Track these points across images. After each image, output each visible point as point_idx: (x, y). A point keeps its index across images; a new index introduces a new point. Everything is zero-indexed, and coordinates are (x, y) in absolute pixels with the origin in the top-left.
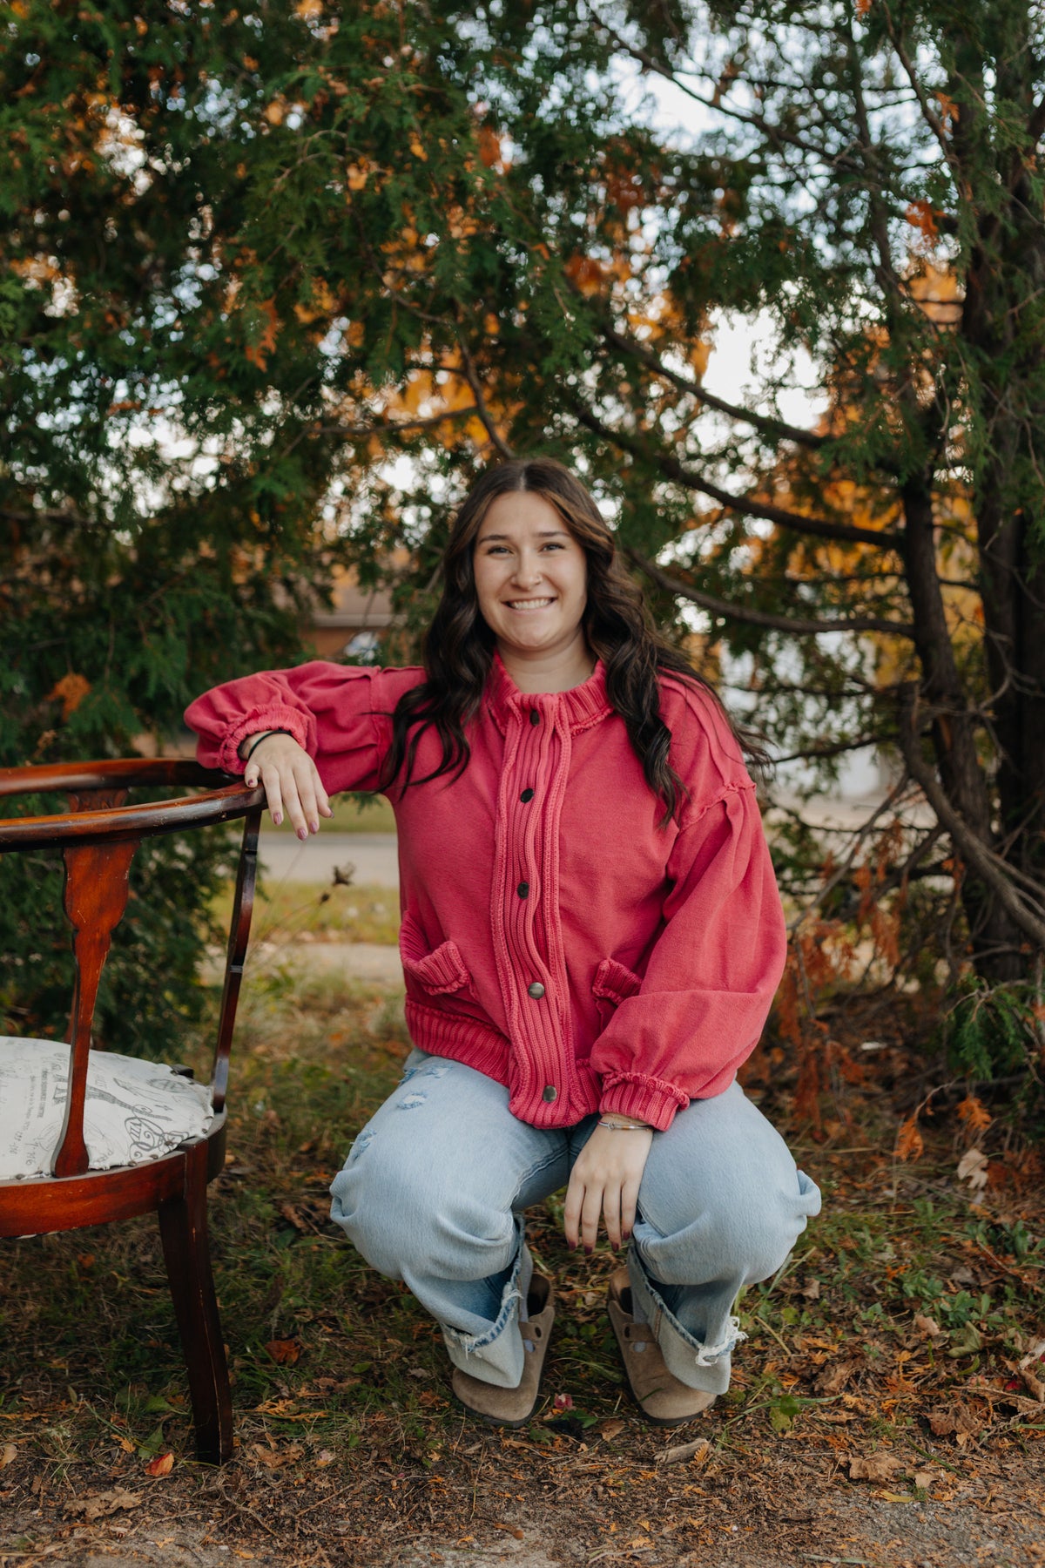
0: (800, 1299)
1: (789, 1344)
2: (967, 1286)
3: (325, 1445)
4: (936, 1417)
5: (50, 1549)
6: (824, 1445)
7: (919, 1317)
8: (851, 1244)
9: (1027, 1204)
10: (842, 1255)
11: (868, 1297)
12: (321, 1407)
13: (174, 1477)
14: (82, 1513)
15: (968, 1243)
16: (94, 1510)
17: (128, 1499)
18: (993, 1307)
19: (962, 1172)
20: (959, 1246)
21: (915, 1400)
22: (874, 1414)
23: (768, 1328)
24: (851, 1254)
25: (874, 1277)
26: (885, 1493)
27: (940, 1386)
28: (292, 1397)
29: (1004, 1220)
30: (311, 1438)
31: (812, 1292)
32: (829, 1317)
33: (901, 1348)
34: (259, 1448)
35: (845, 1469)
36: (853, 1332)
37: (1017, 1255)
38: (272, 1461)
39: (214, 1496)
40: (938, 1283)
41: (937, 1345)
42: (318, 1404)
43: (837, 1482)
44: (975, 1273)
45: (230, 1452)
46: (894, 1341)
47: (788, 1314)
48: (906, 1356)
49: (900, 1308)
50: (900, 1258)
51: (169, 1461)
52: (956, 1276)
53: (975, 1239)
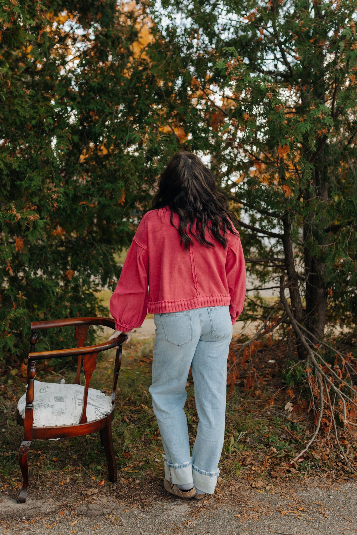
0: (245, 442)
1: (241, 454)
2: (284, 439)
3: (137, 478)
4: (273, 473)
5: (81, 502)
6: (247, 479)
7: (272, 448)
8: (258, 428)
9: (301, 417)
10: (255, 431)
11: (261, 442)
12: (136, 469)
13: (105, 486)
14: (86, 494)
15: (286, 428)
16: (89, 493)
17: (96, 491)
18: (289, 445)
19: (286, 408)
20: (283, 429)
21: (269, 468)
22: (259, 471)
23: (237, 450)
24: (258, 430)
25: (263, 436)
26: (259, 491)
27: (275, 465)
28: (129, 467)
29: (295, 421)
30: (134, 477)
31: (248, 440)
32: (251, 447)
33: (267, 455)
34: (123, 479)
35: (251, 485)
36: (256, 451)
37: (297, 431)
38: (126, 482)
39: (114, 490)
40: (277, 438)
41: (275, 455)
42: (135, 469)
43: (249, 488)
44: (286, 436)
45: (116, 480)
46: (265, 453)
47: (242, 446)
48: (268, 457)
49: (268, 445)
50: (269, 431)
51: (103, 482)
52: (282, 436)
53: (287, 427)
